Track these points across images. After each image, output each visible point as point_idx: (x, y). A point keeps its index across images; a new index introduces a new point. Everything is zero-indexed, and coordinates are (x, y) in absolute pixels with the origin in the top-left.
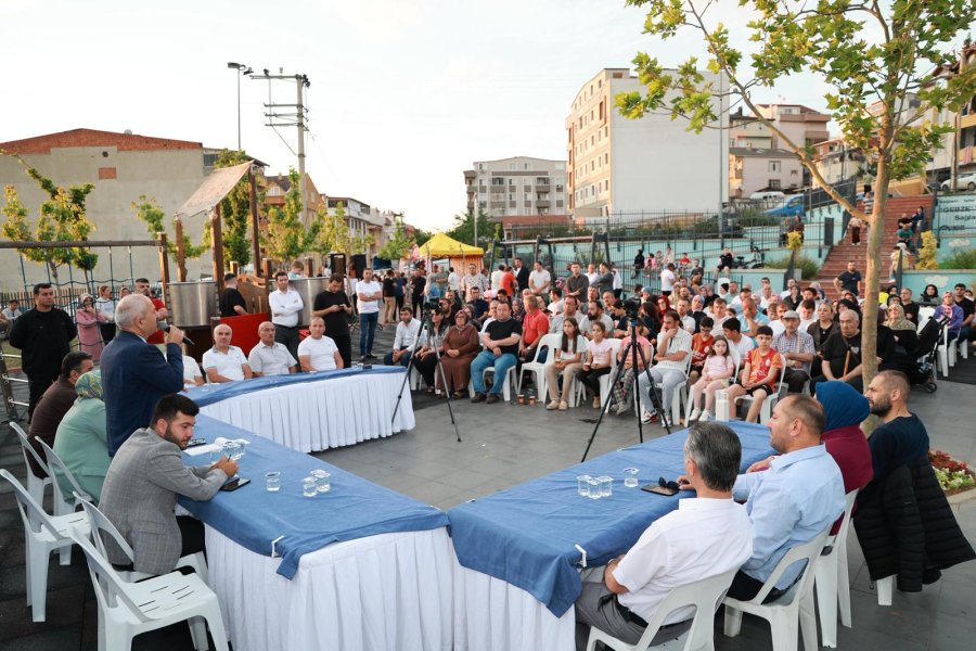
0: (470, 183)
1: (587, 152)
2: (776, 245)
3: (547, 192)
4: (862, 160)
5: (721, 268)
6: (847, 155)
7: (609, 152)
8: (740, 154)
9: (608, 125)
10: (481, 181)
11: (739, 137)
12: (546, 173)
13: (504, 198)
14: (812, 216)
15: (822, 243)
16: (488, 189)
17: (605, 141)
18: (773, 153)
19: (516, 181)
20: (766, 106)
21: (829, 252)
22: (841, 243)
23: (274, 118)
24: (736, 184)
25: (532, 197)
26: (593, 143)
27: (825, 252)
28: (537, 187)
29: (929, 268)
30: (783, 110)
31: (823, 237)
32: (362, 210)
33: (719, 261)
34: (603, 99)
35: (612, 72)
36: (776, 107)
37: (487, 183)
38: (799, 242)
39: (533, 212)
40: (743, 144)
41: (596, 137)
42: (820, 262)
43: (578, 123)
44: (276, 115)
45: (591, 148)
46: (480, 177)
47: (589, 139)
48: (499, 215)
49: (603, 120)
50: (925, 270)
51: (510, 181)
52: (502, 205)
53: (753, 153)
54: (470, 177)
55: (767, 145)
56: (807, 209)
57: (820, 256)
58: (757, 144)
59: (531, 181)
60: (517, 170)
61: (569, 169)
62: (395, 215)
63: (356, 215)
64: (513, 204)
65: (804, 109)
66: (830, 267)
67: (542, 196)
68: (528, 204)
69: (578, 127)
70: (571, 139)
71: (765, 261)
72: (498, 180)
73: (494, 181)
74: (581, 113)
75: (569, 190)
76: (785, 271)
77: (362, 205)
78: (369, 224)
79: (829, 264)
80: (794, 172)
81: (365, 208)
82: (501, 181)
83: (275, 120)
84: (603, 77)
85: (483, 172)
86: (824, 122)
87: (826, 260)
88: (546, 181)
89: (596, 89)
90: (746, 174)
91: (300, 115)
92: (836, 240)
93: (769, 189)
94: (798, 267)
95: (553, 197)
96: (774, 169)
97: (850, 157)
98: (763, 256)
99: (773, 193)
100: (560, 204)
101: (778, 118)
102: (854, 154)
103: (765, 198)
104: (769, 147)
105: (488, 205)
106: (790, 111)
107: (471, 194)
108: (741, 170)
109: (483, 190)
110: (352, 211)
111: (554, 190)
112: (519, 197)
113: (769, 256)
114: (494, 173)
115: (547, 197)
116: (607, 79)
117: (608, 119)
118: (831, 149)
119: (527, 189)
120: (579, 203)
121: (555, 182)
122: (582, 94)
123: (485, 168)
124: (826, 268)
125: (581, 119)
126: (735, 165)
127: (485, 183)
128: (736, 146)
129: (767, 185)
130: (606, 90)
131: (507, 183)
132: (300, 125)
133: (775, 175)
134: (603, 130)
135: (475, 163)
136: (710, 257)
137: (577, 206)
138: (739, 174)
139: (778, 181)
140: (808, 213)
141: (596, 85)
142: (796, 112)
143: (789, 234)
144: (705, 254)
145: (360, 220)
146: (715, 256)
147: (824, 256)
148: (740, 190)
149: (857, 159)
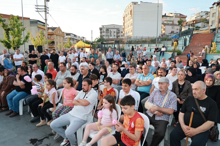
0: (101, 30)
1: (127, 23)
2: (171, 46)
3: (119, 33)
4: (194, 26)
5: (155, 52)
6: (190, 25)
7: (132, 23)
8: (165, 25)
9: (132, 16)
10: (103, 30)
11: (165, 21)
12: (119, 28)
13: (109, 34)
14: (181, 38)
15: (183, 45)
16: (105, 32)
17: (132, 20)
18: (173, 25)
19: (112, 30)
20: (172, 14)
21: (185, 48)
22: (188, 45)
23: (38, 9)
24: (163, 32)
25: (115, 34)
26: (129, 21)
27: (184, 48)
28: (117, 32)
29: (214, 53)
30: (175, 14)
31: (183, 43)
32: (74, 36)
33: (154, 50)
34: (131, 10)
35: (134, 3)
36: (174, 14)
37: (105, 30)
38: (177, 45)
39: (116, 38)
40: (166, 22)
41: (130, 19)
42: (182, 51)
43: (125, 16)
44: (38, 8)
45: (128, 22)
46: (103, 29)
47: (128, 20)
48: (107, 38)
49: (131, 15)
50: (213, 54)
51: (110, 30)
52: (108, 36)
53: (168, 24)
54: (101, 29)
55: (171, 23)
56: (180, 37)
57: (183, 49)
58: (169, 22)
59: (115, 30)
60: (112, 27)
61: (123, 27)
62: (84, 38)
63: (73, 37)
64: (111, 36)
65: (180, 14)
66: (185, 52)
67: (118, 34)
68: (114, 36)
69: (126, 17)
70: (124, 20)
71: (167, 50)
72: (107, 30)
73: (106, 30)
74: (126, 13)
75: (123, 32)
76: (172, 53)
77: (75, 35)
78: (76, 40)
79: (185, 51)
80: (177, 29)
81: (75, 36)
82: (108, 30)
83: (39, 10)
84: (131, 4)
85: (104, 28)
86: (186, 18)
87: (184, 50)
88: (119, 30)
89: (130, 7)
90: (166, 29)
91: (45, 9)
92: (187, 45)
93: (171, 33)
94: (176, 52)
95: (120, 34)
96: (173, 28)
97: (191, 25)
98: (167, 48)
99: (172, 34)
100: (122, 36)
101: (174, 16)
102: (192, 25)
103: (170, 35)
104: (172, 23)
105: (105, 36)
106: (177, 15)
107: (101, 33)
108: (165, 28)
109: (104, 32)
110: (72, 36)
111: (120, 32)
112: (112, 34)
113: (168, 48)
114: (106, 28)
115: (119, 34)
116: (132, 5)
117: (132, 15)
118: (187, 24)
119: (114, 32)
120: (125, 35)
121: (121, 31)
122: (127, 9)
123: (104, 27)
124: (184, 52)
125: (126, 15)
126: (164, 27)
127: (104, 31)
128: (164, 23)
129: (171, 32)
130: (132, 8)
131: (109, 31)
132: (45, 11)
133: (173, 30)
134: (131, 17)
135: (102, 26)
136: (152, 48)
137: (125, 36)
138: (164, 29)
139: (174, 31)
140: (180, 38)
141: (130, 6)
142: (179, 15)
143: (174, 43)
144: (151, 48)
145: (74, 39)
146: (154, 48)
147: (184, 49)
148: (164, 33)
149: (193, 26)
